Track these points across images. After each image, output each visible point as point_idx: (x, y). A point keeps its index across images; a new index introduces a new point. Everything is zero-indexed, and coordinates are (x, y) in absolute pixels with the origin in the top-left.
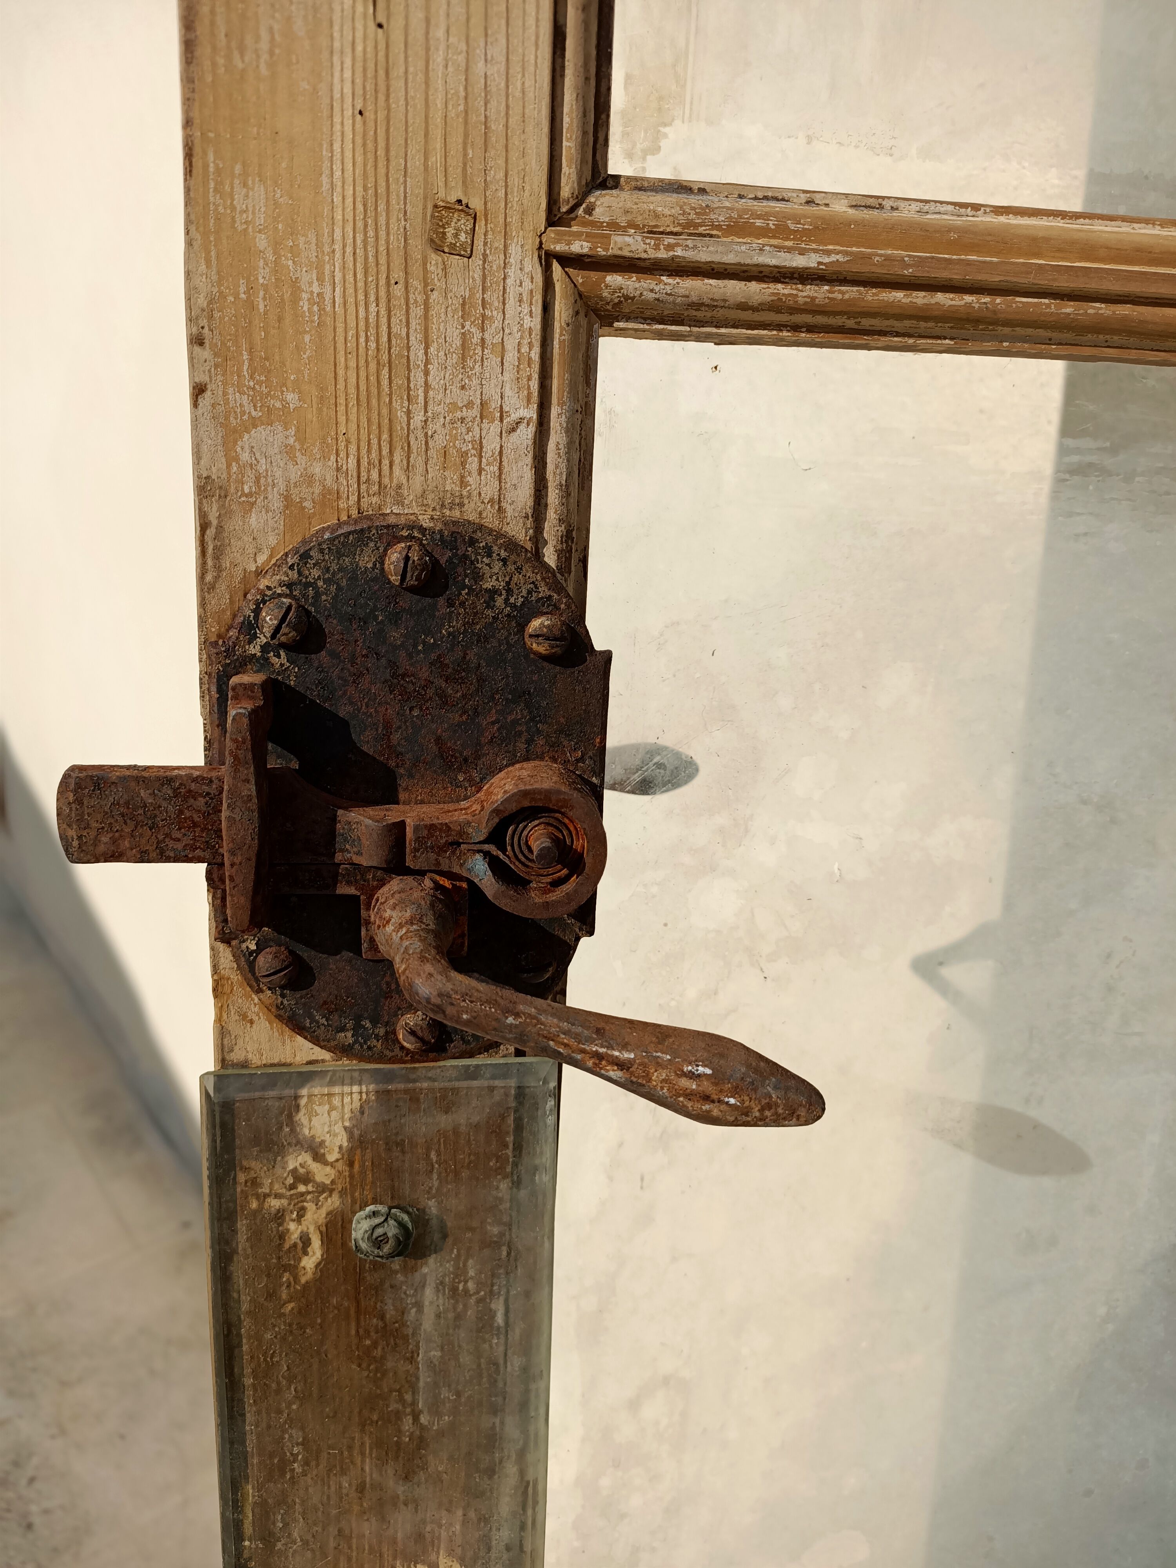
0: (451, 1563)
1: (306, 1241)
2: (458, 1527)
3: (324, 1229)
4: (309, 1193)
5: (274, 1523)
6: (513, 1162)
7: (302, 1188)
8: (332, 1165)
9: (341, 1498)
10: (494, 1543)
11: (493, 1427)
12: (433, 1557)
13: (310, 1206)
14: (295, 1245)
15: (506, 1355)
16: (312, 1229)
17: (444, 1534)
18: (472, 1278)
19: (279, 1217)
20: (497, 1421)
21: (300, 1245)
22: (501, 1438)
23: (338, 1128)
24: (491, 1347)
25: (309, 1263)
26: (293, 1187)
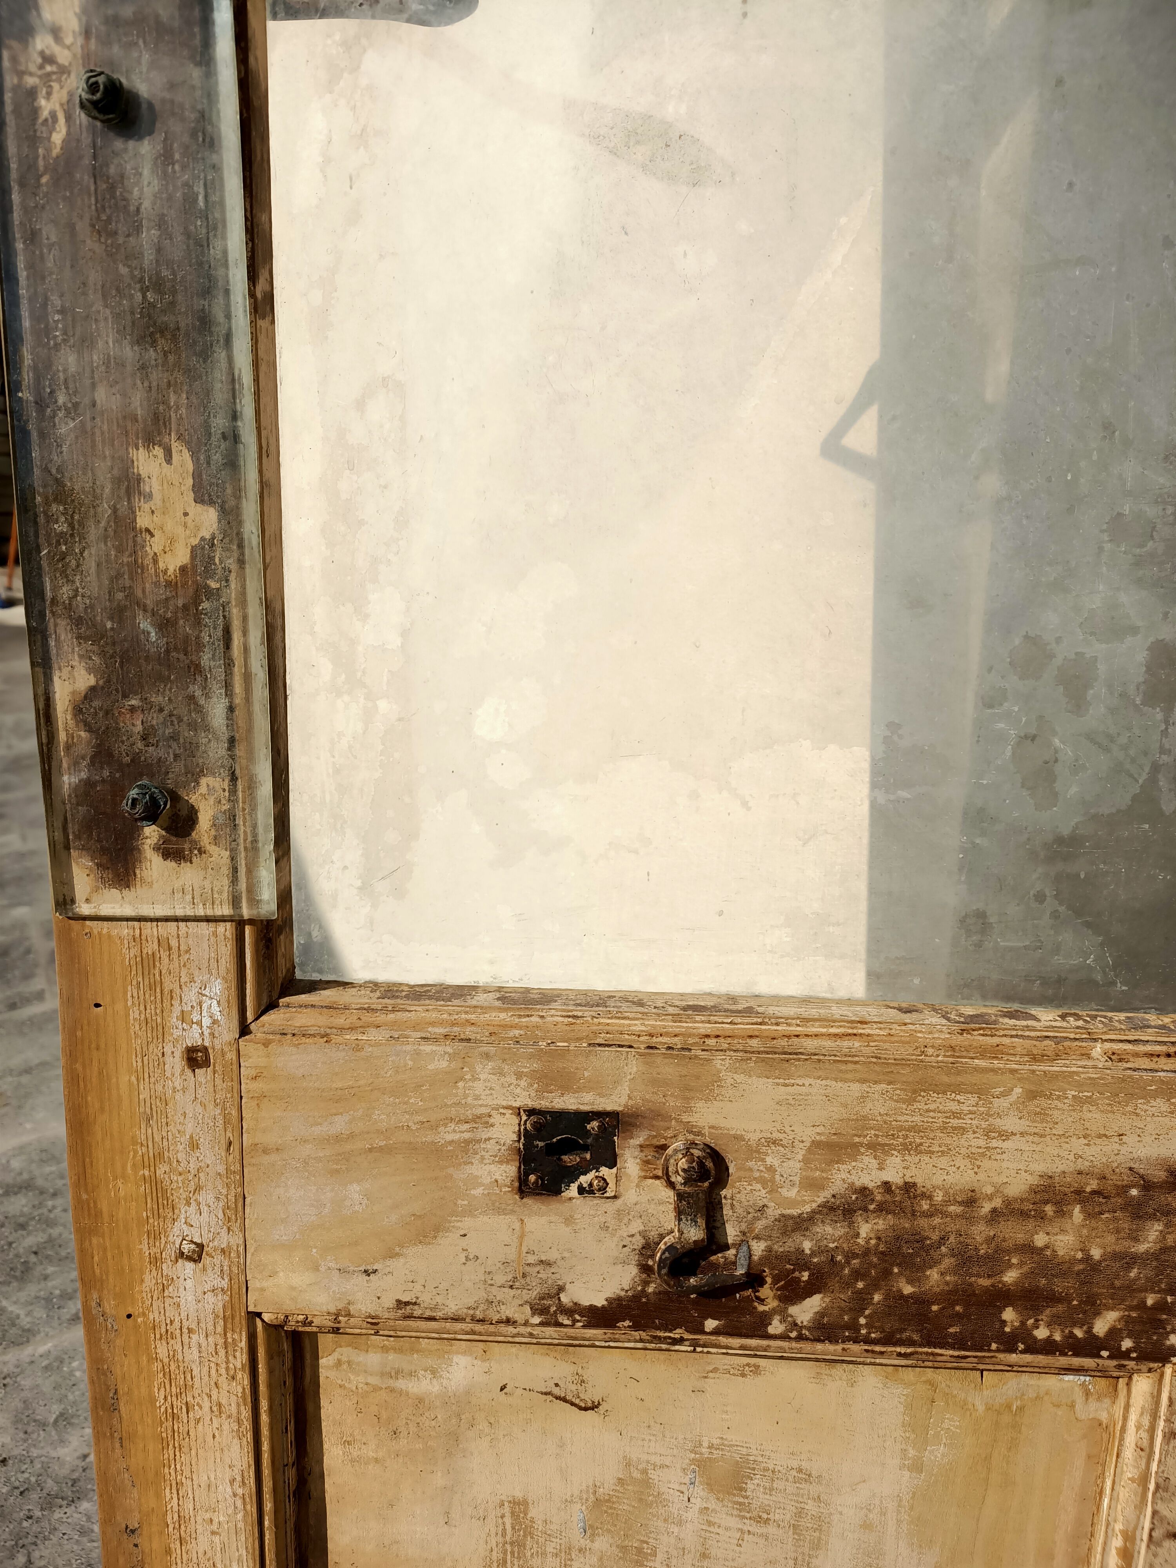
0: (181, 448)
1: (53, 115)
2: (184, 411)
3: (66, 107)
4: (54, 73)
5: (44, 388)
6: (201, 52)
7: (49, 68)
8: (68, 48)
9: (93, 372)
10: (213, 430)
11: (203, 310)
12: (166, 439)
13: (56, 86)
14: (46, 120)
15: (208, 239)
16: (57, 107)
17: (173, 415)
18: (177, 161)
19: (32, 93)
20: (206, 303)
21: (50, 120)
22: (210, 321)
23: (71, 15)
24: (196, 227)
25: (58, 138)
26: (41, 67)
